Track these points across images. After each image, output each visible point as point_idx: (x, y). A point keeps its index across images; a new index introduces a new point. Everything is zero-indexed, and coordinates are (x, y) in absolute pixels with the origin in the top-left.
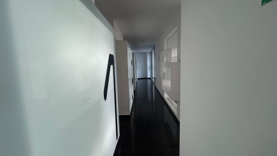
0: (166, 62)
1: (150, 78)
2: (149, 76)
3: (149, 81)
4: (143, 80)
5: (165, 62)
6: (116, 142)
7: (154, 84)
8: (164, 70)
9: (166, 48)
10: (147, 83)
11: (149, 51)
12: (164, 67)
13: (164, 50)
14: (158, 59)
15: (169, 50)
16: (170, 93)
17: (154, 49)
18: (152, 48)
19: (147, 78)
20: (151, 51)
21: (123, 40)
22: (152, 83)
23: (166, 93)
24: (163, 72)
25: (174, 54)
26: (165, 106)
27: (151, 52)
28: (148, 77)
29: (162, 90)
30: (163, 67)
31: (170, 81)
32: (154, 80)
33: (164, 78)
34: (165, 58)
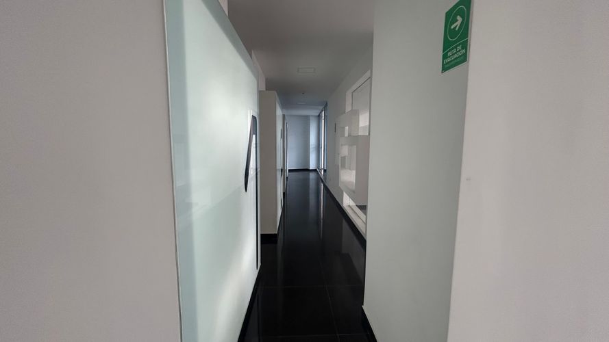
0: (349, 135)
1: (315, 170)
2: (312, 166)
3: (312, 176)
4: (301, 173)
5: (346, 135)
6: (256, 273)
7: (323, 182)
8: (345, 151)
9: (348, 108)
10: (309, 179)
11: (315, 112)
12: (345, 145)
13: (345, 112)
14: (333, 130)
15: (355, 113)
16: (354, 192)
17: (325, 109)
18: (321, 108)
19: (308, 170)
20: (317, 114)
21: (264, 89)
22: (319, 179)
23: (347, 193)
24: (342, 156)
25: (363, 121)
26: (344, 221)
27: (319, 116)
28: (311, 168)
29: (340, 188)
30: (342, 145)
31: (354, 172)
32: (322, 173)
33: (343, 166)
34: (347, 128)
